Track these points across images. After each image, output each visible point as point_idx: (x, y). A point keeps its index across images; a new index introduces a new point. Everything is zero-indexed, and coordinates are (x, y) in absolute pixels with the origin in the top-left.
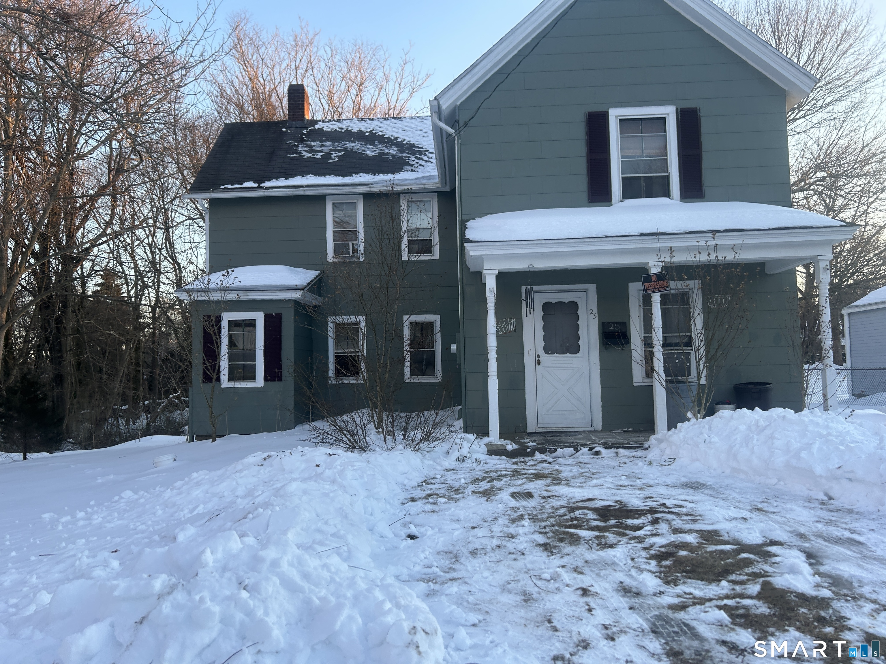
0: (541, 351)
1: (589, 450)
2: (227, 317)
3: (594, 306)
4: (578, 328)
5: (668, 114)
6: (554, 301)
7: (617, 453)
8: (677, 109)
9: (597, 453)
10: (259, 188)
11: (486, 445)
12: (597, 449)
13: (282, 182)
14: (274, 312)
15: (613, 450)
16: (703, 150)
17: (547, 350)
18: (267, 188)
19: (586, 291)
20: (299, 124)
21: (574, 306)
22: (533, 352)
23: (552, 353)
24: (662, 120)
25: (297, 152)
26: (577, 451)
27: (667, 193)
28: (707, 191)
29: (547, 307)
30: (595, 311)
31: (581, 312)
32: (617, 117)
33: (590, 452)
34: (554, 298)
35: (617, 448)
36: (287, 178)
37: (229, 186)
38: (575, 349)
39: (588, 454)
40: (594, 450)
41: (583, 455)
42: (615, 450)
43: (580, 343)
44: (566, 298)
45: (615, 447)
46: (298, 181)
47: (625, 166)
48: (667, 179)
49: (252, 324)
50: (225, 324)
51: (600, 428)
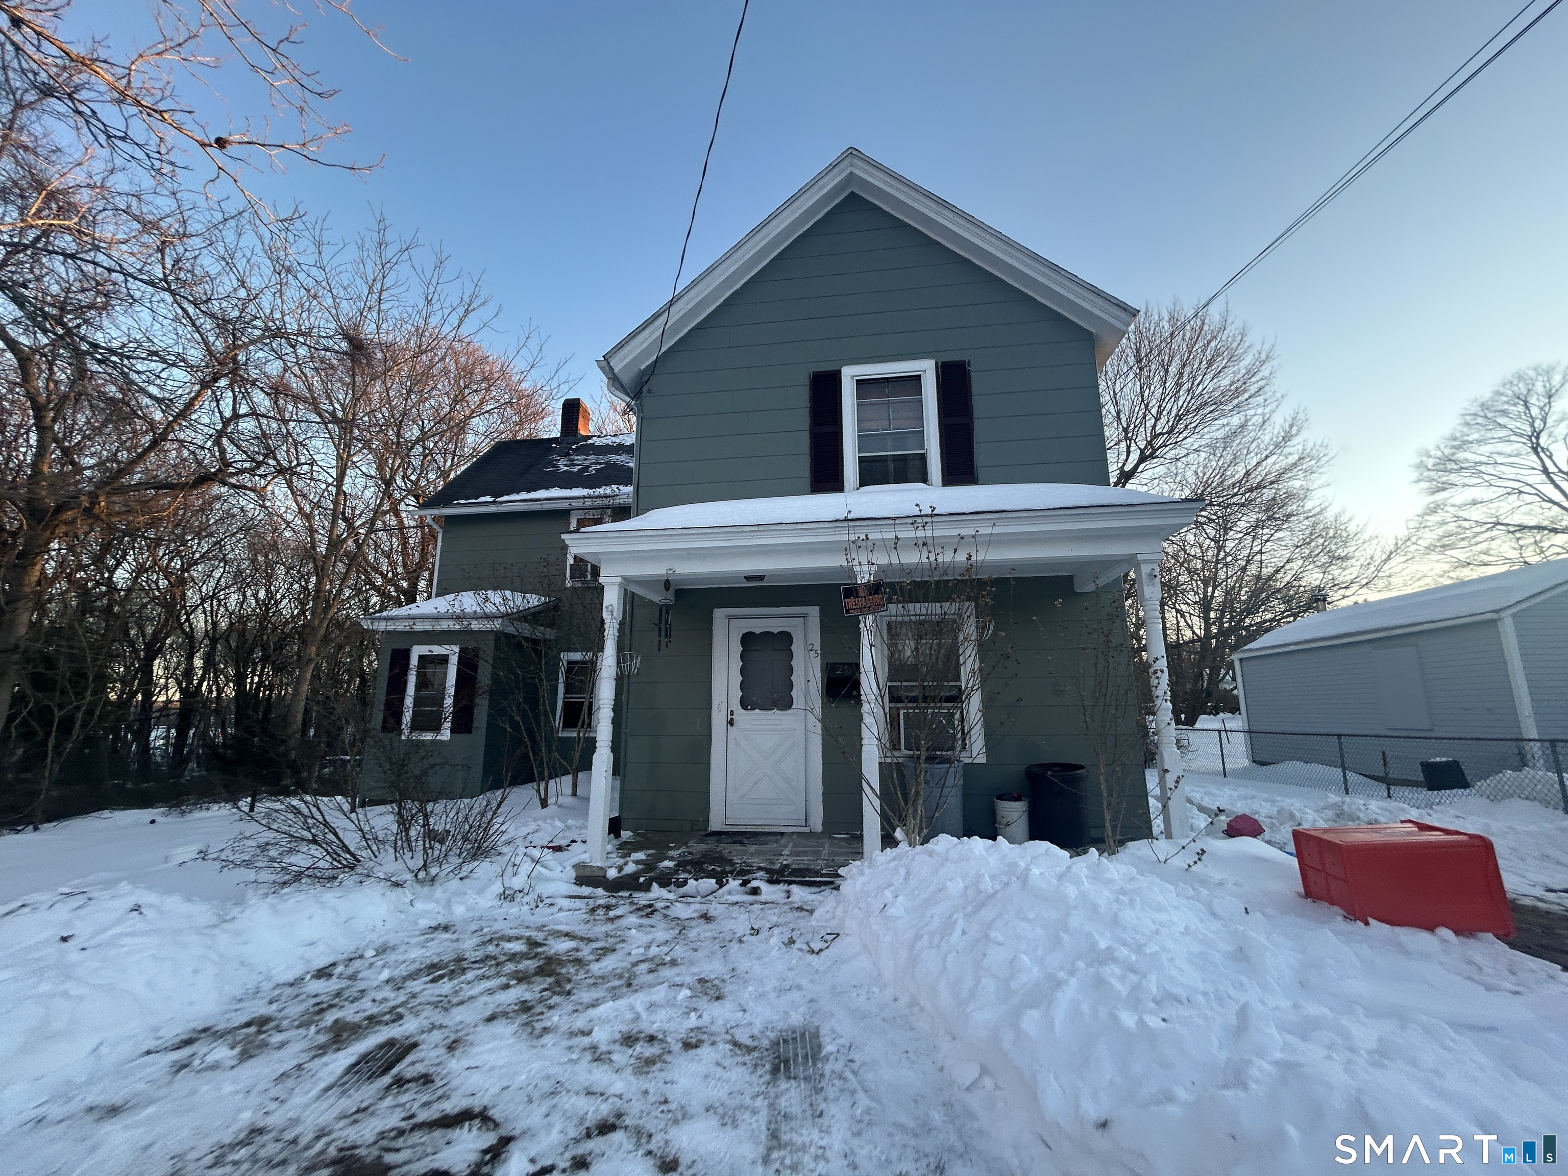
0: (736, 705)
1: (741, 885)
2: (417, 651)
3: (815, 638)
4: (791, 670)
5: (925, 371)
6: (758, 631)
7: (788, 892)
8: (937, 364)
9: (755, 891)
10: (494, 502)
11: (576, 867)
12: (754, 884)
13: (524, 495)
14: (472, 645)
15: (783, 887)
16: (975, 416)
17: (745, 704)
18: (502, 503)
19: (804, 616)
20: (572, 439)
21: (786, 638)
22: (724, 706)
23: (753, 709)
24: (915, 380)
25: (555, 466)
26: (721, 885)
27: (923, 478)
28: (981, 472)
29: (748, 639)
30: (817, 647)
31: (797, 648)
32: (852, 377)
33: (742, 888)
34: (758, 626)
35: (790, 883)
36: (529, 492)
37: (463, 501)
38: (786, 704)
39: (738, 893)
40: (749, 885)
41: (730, 893)
42: (786, 887)
43: (794, 693)
44: (775, 626)
45: (785, 882)
46: (541, 494)
47: (863, 441)
48: (923, 458)
49: (443, 660)
50: (414, 661)
51: (819, 828)
